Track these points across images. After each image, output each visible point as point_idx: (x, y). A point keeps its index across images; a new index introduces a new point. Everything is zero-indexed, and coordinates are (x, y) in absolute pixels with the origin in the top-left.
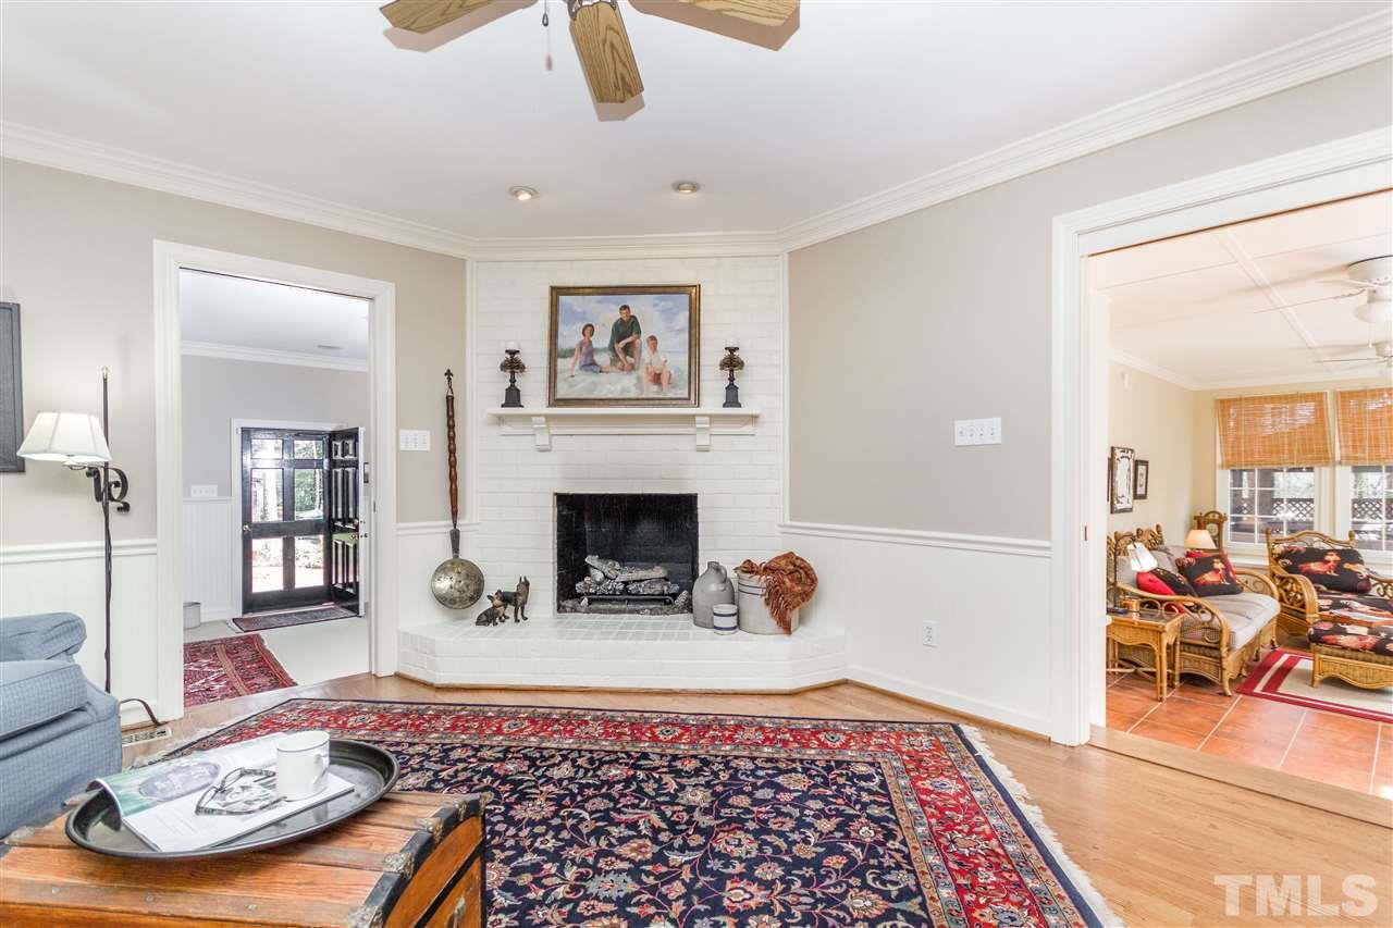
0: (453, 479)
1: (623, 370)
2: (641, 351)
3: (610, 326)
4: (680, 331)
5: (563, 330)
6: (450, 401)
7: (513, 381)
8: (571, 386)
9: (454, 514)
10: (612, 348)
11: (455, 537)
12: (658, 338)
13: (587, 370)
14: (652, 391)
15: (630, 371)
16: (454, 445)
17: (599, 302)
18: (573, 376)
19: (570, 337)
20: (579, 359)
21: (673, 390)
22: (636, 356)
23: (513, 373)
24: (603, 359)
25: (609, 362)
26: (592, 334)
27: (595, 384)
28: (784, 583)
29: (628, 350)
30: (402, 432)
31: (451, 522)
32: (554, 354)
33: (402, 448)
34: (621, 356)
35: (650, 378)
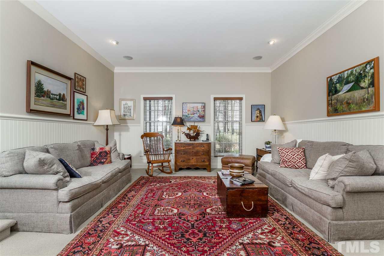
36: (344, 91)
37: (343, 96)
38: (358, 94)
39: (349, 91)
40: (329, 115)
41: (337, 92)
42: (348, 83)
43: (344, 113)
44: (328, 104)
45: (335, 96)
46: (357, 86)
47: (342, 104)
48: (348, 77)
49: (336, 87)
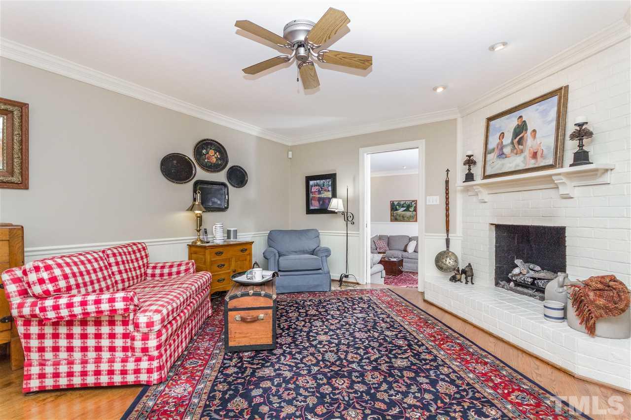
0: (447, 216)
1: (516, 154)
2: (527, 140)
3: (512, 131)
4: (552, 121)
5: (490, 139)
6: (447, 182)
7: (469, 169)
8: (492, 168)
9: (448, 231)
10: (512, 143)
11: (448, 241)
12: (537, 131)
13: (500, 158)
14: (532, 164)
15: (520, 153)
16: (448, 201)
17: (507, 119)
18: (493, 163)
19: (493, 142)
20: (497, 152)
21: (544, 161)
22: (524, 144)
23: (470, 166)
24: (507, 150)
25: (510, 151)
26: (503, 138)
27: (503, 165)
28: (588, 296)
29: (520, 142)
30: (428, 197)
31: (446, 235)
32: (486, 152)
33: (428, 204)
34: (516, 146)
35: (531, 156)
36: (401, 211)
37: (400, 213)
38: (408, 214)
39: (404, 211)
40: (391, 221)
41: (397, 210)
42: (403, 207)
43: (401, 221)
44: (391, 215)
45: (396, 212)
46: (407, 210)
47: (400, 216)
48: (403, 204)
49: (396, 208)
